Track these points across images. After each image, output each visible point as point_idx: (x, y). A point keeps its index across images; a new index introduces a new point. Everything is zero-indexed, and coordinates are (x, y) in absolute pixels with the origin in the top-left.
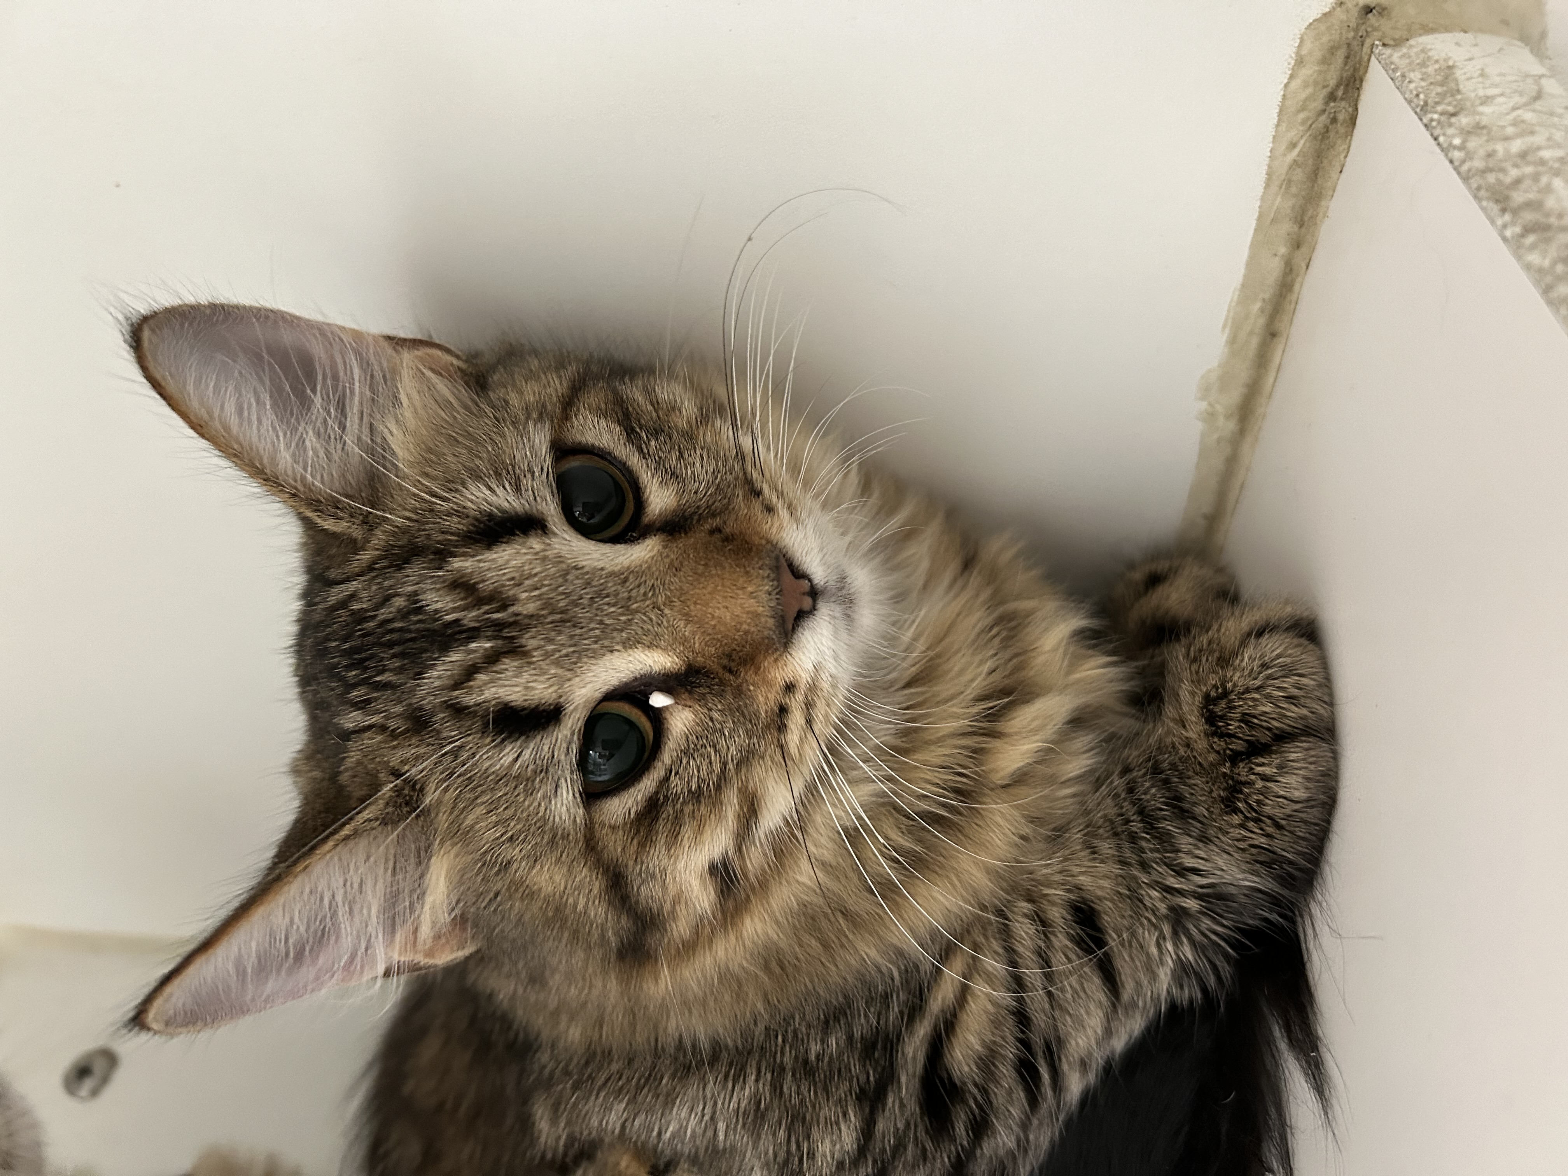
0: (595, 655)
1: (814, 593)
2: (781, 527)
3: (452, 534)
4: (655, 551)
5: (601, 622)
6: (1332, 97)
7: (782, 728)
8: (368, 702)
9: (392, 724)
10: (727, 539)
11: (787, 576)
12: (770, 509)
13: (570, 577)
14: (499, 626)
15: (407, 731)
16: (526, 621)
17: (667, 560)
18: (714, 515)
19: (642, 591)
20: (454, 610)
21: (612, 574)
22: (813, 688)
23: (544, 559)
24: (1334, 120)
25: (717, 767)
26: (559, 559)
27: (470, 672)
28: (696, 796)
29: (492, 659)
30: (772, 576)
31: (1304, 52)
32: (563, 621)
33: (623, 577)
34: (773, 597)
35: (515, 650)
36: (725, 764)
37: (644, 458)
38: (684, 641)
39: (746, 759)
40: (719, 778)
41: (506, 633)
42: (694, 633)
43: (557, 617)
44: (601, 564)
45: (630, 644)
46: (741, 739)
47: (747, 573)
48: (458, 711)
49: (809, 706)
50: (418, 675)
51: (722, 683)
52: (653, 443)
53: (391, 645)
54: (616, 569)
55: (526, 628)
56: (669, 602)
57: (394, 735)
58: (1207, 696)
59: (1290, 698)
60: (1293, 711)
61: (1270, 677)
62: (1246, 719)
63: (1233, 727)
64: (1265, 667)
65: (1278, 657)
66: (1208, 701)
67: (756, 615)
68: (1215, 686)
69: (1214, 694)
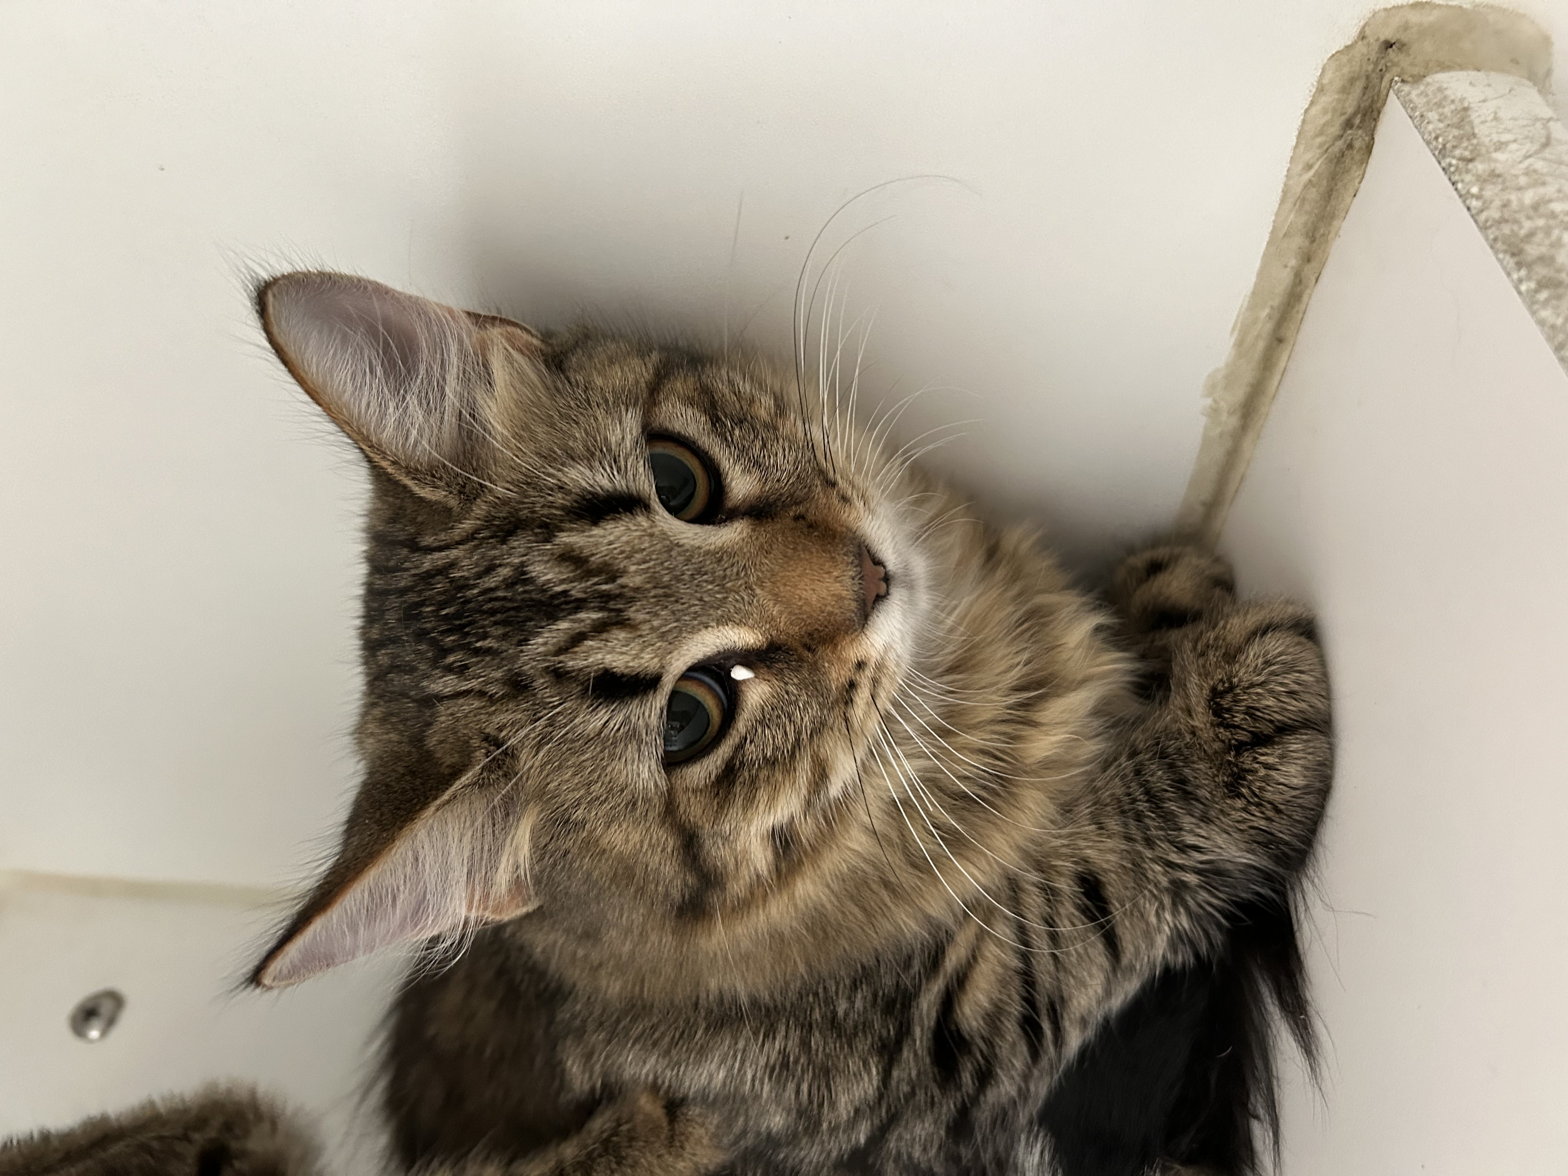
0: (694, 630)
1: (886, 579)
2: (858, 518)
3: (557, 509)
4: (744, 533)
5: (700, 599)
7: (849, 702)
8: (467, 666)
9: (493, 689)
10: (811, 525)
11: (868, 563)
12: (845, 499)
14: (605, 597)
15: (503, 696)
16: (633, 594)
17: (757, 541)
19: (735, 570)
20: (561, 581)
21: (708, 553)
22: (880, 667)
23: (652, 535)
25: (791, 738)
26: (664, 537)
28: (771, 762)
29: (599, 629)
30: (856, 562)
32: (668, 596)
33: (717, 556)
34: (855, 580)
35: (621, 622)
36: (798, 734)
37: (728, 446)
38: (771, 620)
39: (818, 730)
40: (794, 748)
41: (612, 605)
42: (781, 613)
43: (661, 591)
44: (696, 543)
45: (722, 621)
46: (814, 710)
47: (832, 560)
49: (875, 682)
51: (801, 660)
52: (737, 431)
53: (493, 612)
54: (712, 548)
55: (632, 601)
56: (761, 583)
57: (492, 700)
58: (1214, 690)
59: (1291, 693)
60: (1294, 705)
61: (1273, 673)
62: (1250, 712)
63: (1238, 719)
64: (1268, 663)
65: (1280, 654)
66: (1215, 694)
67: (840, 598)
68: (1221, 680)
69: (1220, 688)
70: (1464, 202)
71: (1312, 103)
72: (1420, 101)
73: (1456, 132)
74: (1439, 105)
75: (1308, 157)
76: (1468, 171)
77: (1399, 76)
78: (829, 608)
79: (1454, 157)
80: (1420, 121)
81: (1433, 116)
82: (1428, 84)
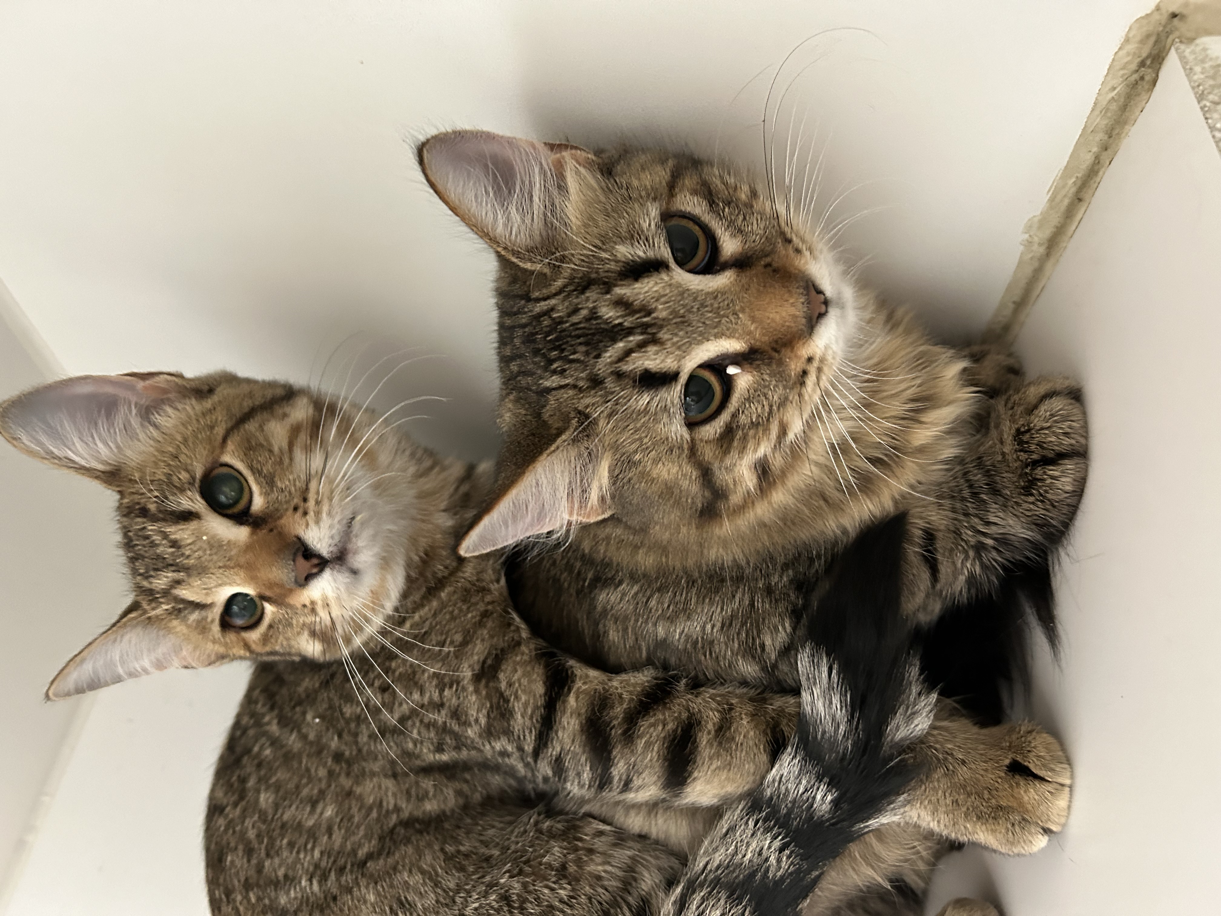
0: (700, 343)
1: (826, 303)
2: (806, 263)
3: (612, 272)
4: (732, 279)
5: (704, 323)
6: (1142, 64)
7: (803, 384)
8: (564, 370)
9: (581, 384)
10: (775, 271)
11: (813, 293)
12: (798, 251)
13: (686, 295)
14: (646, 326)
15: (587, 388)
16: (661, 322)
17: (740, 284)
18: (766, 256)
19: (726, 303)
20: (618, 317)
21: (708, 294)
22: (822, 360)
23: (670, 285)
24: (1142, 78)
25: (767, 409)
26: (679, 285)
27: (628, 353)
28: (755, 425)
29: (641, 346)
30: (805, 292)
31: (1131, 35)
32: (683, 322)
33: (715, 295)
34: (805, 305)
35: (654, 341)
36: (771, 406)
37: (721, 219)
38: (750, 333)
39: (783, 403)
40: (769, 415)
41: (650, 330)
42: (756, 328)
43: (679, 320)
44: (700, 288)
45: (717, 336)
46: (780, 391)
47: (789, 291)
48: (619, 375)
49: (819, 370)
50: (598, 356)
51: (771, 358)
52: (727, 210)
53: (578, 337)
54: (711, 290)
55: (661, 327)
56: (743, 310)
57: (581, 390)
58: (1018, 430)
59: (1066, 434)
60: (1067, 441)
61: (1056, 422)
62: (1040, 445)
63: (1033, 447)
64: (1052, 415)
65: (1060, 410)
66: (1019, 432)
67: (794, 316)
68: (1023, 425)
69: (1022, 429)
70: (1211, 132)
71: (1120, 49)
72: (1191, 58)
73: (1211, 82)
74: (1203, 61)
75: (1114, 82)
76: (1216, 111)
77: (1178, 38)
78: (787, 324)
79: (1207, 100)
80: (1189, 72)
81: (1198, 69)
82: (1197, 45)
